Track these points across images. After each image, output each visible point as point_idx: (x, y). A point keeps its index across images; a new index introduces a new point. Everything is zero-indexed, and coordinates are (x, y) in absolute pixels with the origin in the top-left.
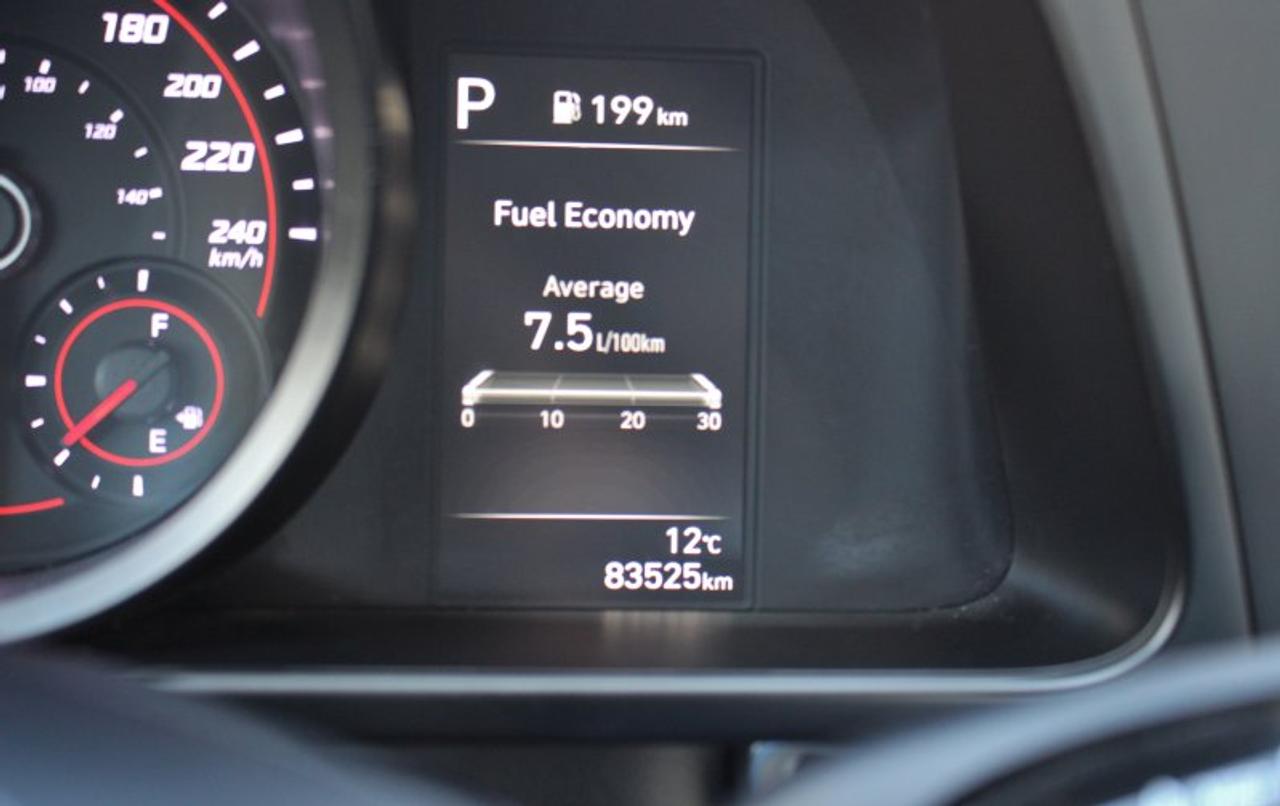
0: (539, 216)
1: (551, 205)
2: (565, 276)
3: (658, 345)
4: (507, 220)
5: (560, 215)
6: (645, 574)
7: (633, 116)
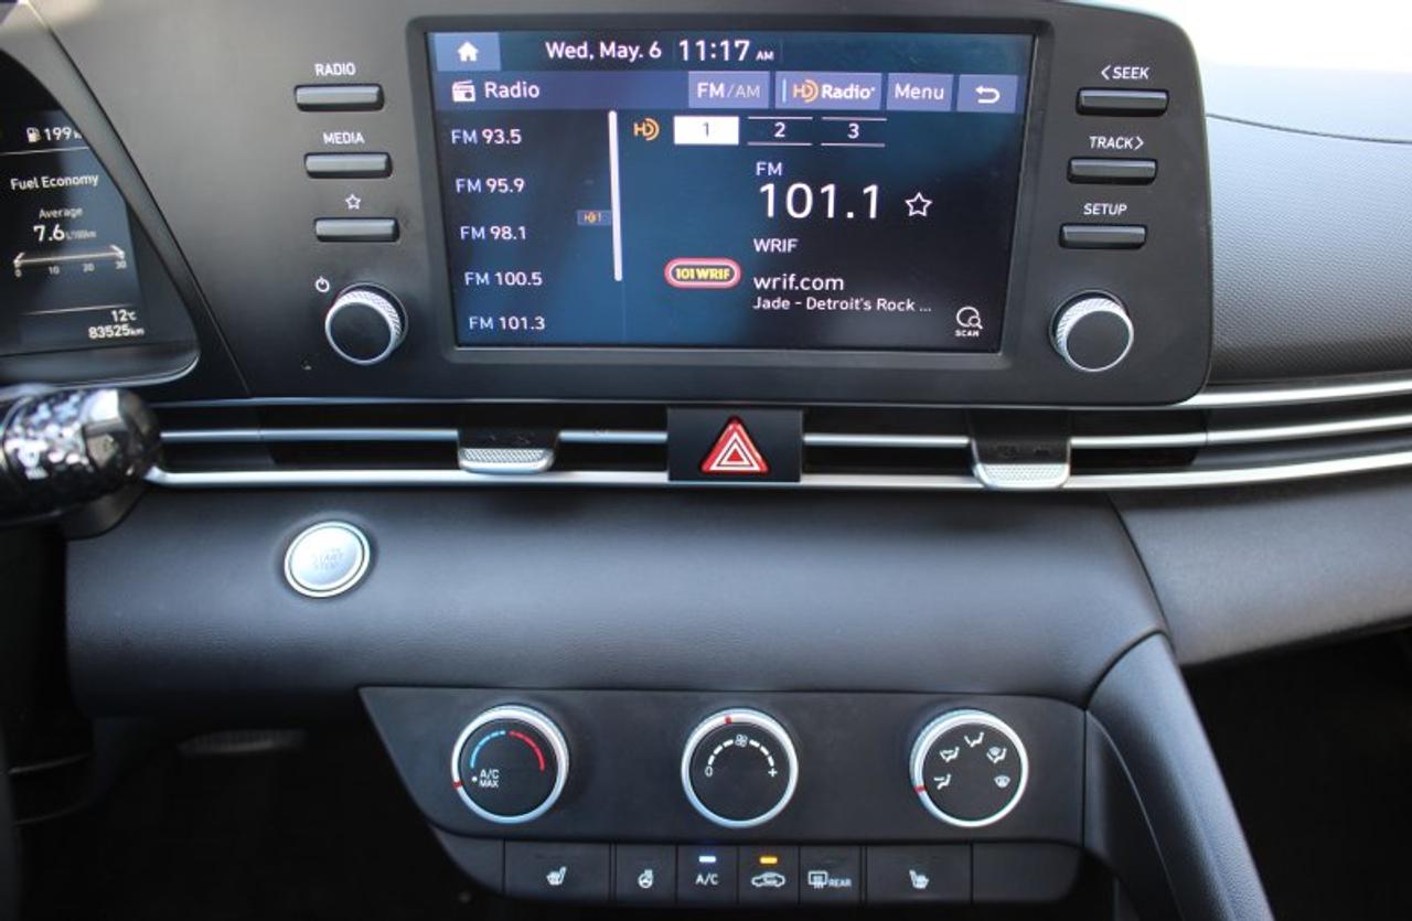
0: (31, 184)
1: (35, 179)
2: (47, 209)
3: (93, 234)
4: (17, 187)
5: (40, 182)
6: (106, 331)
7: (63, 136)
